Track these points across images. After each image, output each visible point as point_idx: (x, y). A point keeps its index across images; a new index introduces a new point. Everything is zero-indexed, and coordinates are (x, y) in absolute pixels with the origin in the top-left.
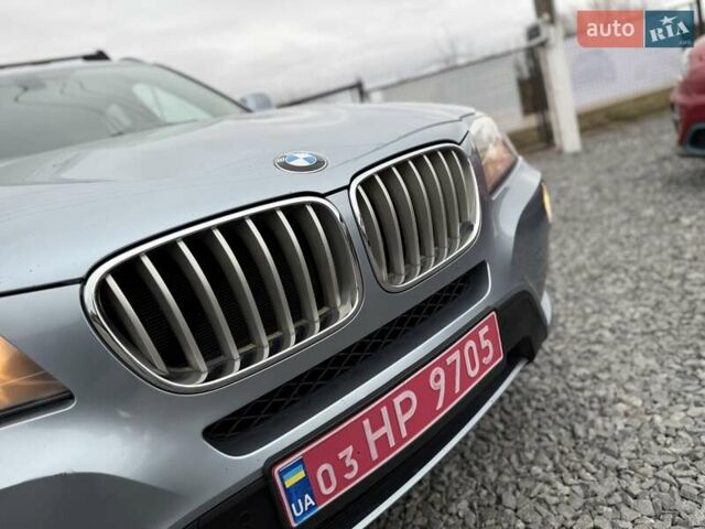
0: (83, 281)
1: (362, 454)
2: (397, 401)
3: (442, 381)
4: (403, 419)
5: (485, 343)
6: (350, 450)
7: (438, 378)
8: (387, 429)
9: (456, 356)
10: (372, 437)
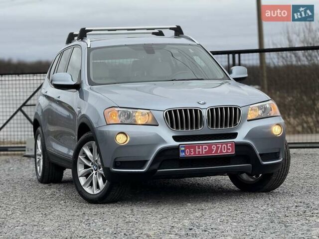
1: (195, 151)
2: (204, 147)
3: (215, 149)
4: (204, 150)
5: (229, 147)
6: (193, 150)
7: (214, 147)
8: (200, 150)
9: (220, 146)
10: (197, 150)
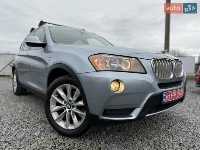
0: (151, 60)
